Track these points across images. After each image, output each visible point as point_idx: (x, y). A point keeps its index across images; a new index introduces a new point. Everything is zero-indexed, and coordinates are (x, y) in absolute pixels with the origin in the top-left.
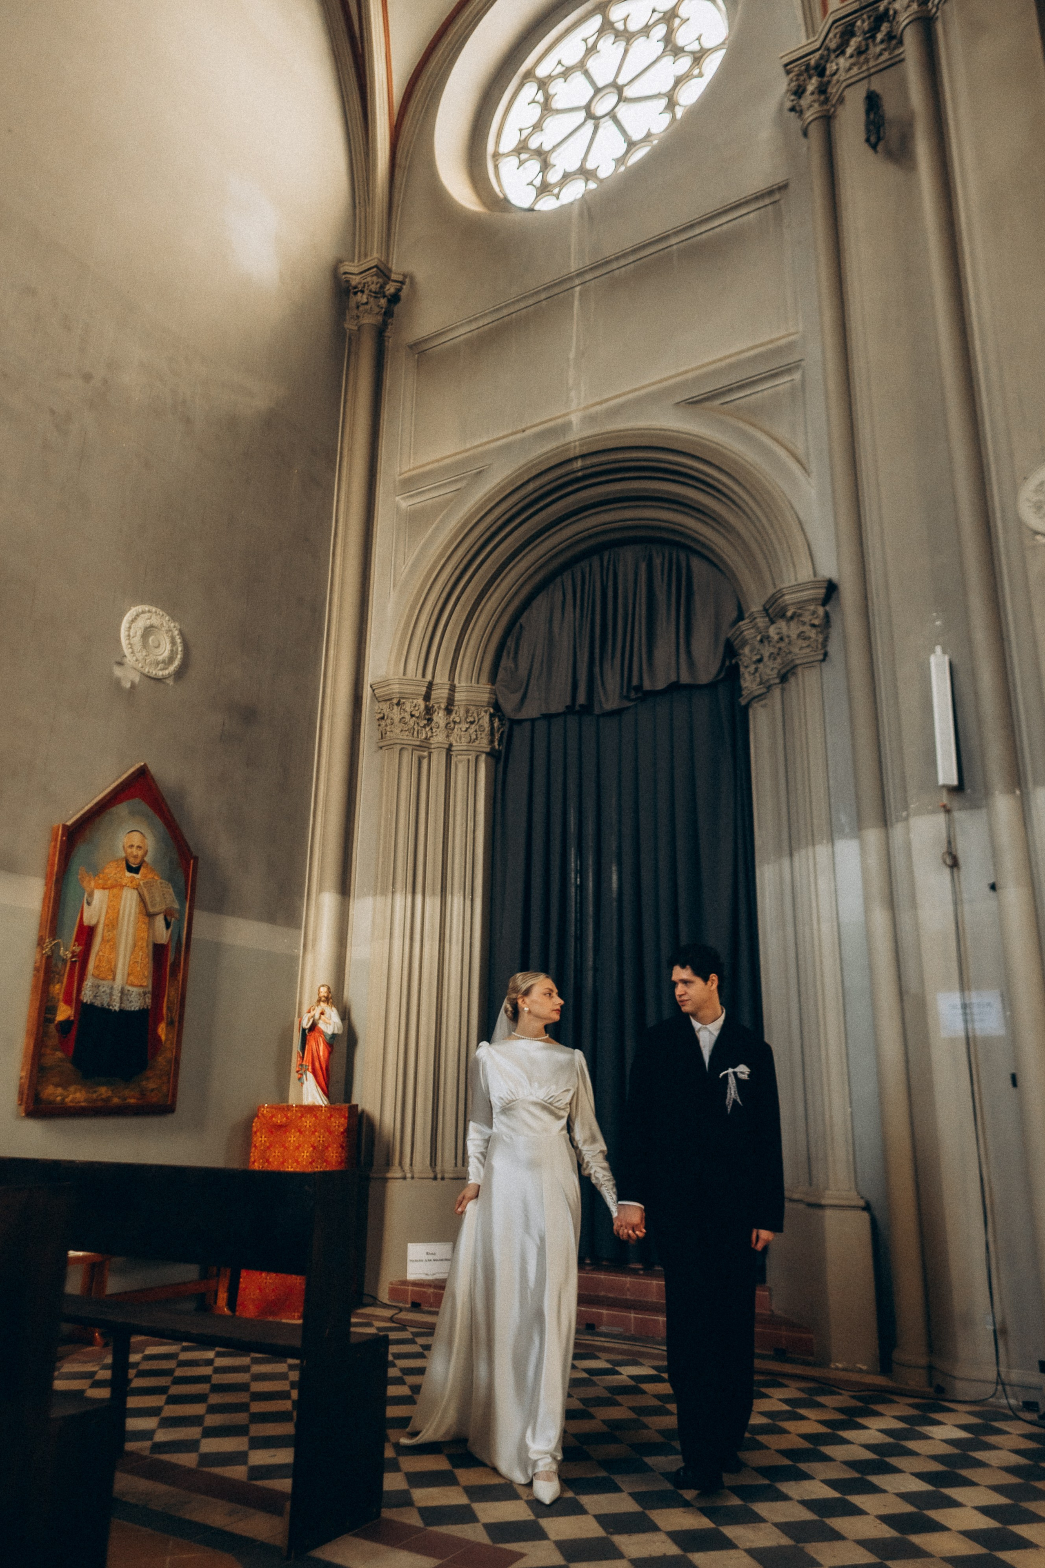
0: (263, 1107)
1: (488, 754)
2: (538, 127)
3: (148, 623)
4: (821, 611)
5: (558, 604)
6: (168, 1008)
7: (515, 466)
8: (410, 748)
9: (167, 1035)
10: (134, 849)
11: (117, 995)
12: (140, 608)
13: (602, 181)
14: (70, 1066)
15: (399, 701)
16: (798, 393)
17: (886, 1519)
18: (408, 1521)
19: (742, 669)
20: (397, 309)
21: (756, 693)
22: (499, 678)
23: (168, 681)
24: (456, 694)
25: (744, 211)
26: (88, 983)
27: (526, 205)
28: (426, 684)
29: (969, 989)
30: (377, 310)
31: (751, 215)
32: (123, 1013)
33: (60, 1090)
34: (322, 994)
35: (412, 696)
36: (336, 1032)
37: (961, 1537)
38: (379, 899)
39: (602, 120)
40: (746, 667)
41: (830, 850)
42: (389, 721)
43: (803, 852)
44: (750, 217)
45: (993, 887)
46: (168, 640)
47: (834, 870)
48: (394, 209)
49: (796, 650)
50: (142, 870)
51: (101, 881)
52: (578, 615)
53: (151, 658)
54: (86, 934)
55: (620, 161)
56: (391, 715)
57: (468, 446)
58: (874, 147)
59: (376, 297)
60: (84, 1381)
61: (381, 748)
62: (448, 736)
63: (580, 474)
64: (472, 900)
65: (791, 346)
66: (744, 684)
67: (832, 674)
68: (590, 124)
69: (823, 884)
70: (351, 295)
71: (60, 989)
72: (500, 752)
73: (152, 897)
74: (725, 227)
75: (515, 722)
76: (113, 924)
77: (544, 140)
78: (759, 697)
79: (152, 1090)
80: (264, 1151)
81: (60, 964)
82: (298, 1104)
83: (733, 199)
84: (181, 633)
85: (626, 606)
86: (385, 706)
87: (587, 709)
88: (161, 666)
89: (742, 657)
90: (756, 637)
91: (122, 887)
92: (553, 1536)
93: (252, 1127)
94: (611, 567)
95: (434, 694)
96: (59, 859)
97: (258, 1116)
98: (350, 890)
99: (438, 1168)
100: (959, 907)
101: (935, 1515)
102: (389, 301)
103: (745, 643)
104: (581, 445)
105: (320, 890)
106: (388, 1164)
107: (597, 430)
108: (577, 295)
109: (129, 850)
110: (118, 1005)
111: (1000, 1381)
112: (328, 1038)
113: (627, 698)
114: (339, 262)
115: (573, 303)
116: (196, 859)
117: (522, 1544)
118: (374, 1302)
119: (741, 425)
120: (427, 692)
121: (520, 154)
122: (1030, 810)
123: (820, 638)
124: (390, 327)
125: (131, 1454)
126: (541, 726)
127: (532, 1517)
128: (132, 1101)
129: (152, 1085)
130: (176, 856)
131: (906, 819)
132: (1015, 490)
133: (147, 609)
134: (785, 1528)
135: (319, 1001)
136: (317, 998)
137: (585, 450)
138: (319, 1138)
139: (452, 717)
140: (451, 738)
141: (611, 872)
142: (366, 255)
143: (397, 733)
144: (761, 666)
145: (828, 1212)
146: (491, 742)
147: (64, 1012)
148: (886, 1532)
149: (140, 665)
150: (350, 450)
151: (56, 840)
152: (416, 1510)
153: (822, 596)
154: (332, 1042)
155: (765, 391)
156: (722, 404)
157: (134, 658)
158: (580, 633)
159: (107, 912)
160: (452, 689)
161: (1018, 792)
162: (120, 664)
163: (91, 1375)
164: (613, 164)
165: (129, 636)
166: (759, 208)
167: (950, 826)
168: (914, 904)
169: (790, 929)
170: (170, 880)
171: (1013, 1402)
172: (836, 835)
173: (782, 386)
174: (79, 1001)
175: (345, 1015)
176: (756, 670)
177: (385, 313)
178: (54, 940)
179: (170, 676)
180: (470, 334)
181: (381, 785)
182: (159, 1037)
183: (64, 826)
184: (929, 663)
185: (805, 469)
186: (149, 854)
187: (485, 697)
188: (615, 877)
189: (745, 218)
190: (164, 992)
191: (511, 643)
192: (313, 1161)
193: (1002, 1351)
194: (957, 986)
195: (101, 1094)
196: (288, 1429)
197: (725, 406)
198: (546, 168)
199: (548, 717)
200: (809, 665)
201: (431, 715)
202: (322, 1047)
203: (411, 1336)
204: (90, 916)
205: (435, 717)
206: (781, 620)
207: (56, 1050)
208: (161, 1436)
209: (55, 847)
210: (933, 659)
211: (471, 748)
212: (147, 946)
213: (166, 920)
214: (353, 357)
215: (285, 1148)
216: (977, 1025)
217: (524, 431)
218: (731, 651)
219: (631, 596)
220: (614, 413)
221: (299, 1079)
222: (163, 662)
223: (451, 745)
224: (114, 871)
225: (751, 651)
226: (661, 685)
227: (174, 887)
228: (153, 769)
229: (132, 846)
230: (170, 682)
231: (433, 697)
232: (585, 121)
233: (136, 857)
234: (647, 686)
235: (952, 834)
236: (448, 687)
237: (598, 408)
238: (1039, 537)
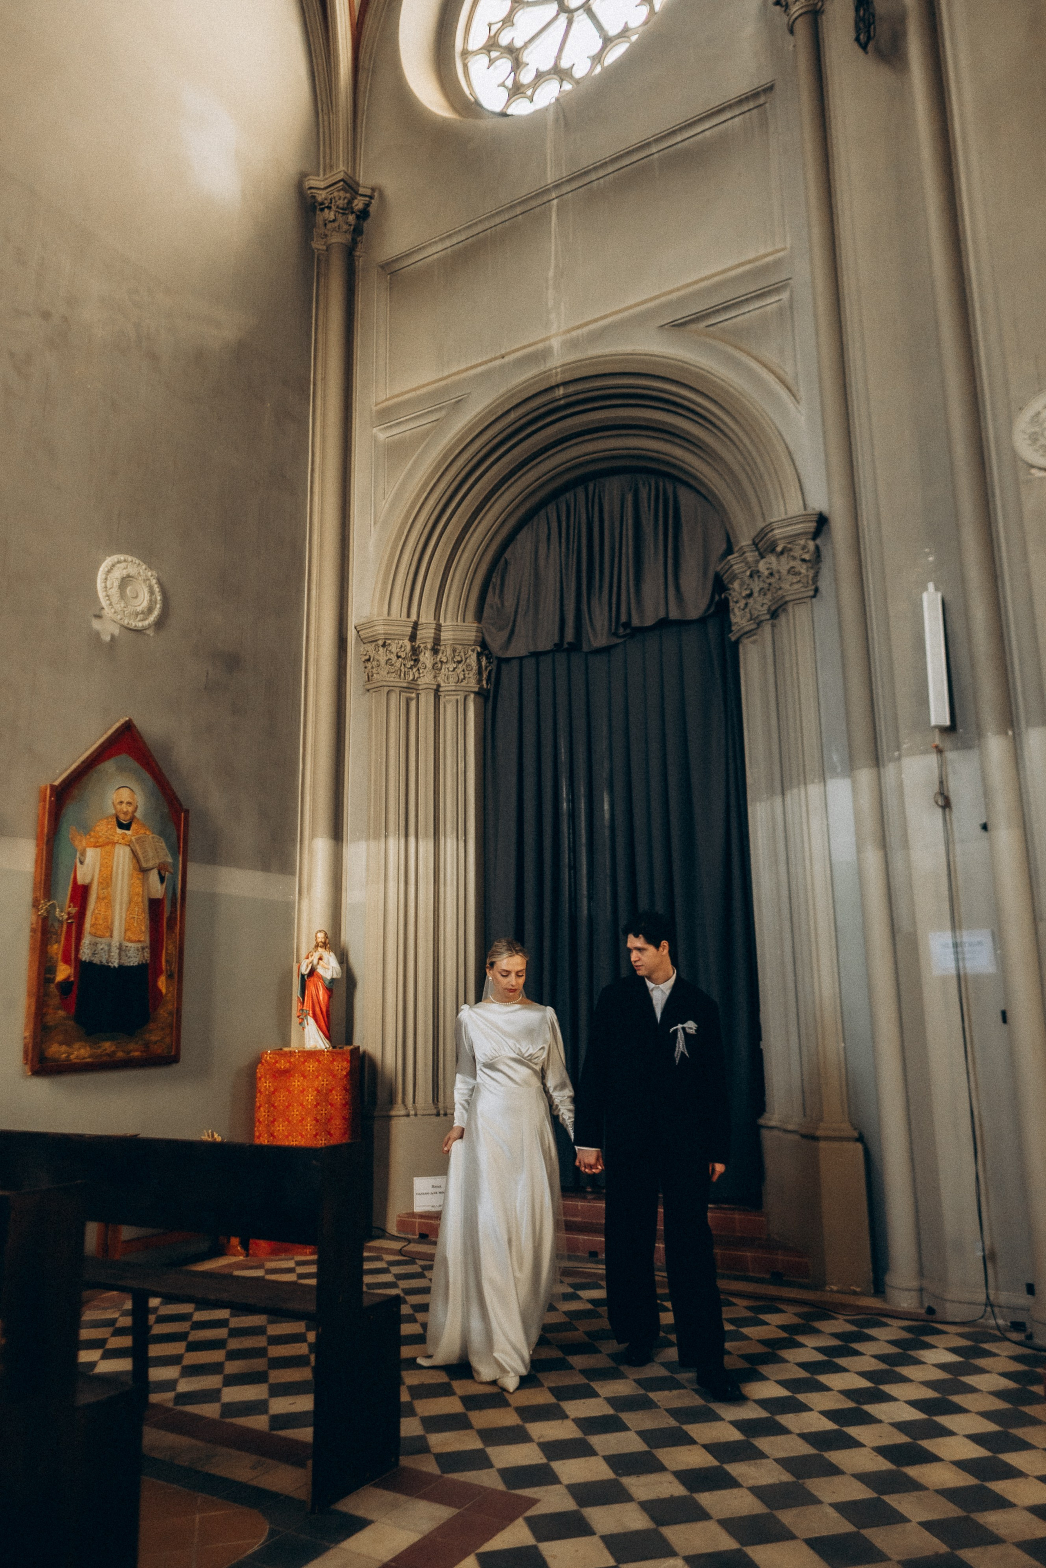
0: (266, 1053)
1: (476, 693)
2: (508, 21)
3: (125, 573)
4: (811, 545)
5: (543, 536)
6: (167, 961)
7: (495, 396)
8: (398, 690)
9: (167, 988)
10: (124, 805)
11: (115, 952)
12: (115, 558)
13: (578, 82)
14: (72, 1023)
15: (385, 642)
16: (786, 313)
17: (882, 1451)
18: (424, 1469)
19: (731, 604)
20: (366, 225)
21: (747, 629)
22: (485, 614)
23: (148, 632)
24: (442, 634)
25: (728, 115)
26: (86, 940)
27: (498, 109)
28: (411, 625)
29: (960, 928)
30: (345, 227)
31: (736, 119)
32: (123, 970)
33: (64, 1048)
34: (319, 940)
35: (398, 637)
36: (335, 976)
37: (954, 1468)
38: (373, 844)
39: (576, 14)
40: (737, 602)
41: (822, 788)
42: (375, 663)
43: (795, 791)
44: (735, 122)
45: (985, 827)
46: (146, 590)
47: (826, 811)
48: (360, 115)
49: (786, 586)
50: (134, 826)
51: (92, 840)
52: (563, 550)
53: (130, 609)
54: (81, 894)
55: (597, 59)
56: (377, 657)
57: (446, 374)
58: (864, 47)
59: (343, 214)
60: (104, 1329)
61: (368, 690)
62: (435, 677)
63: (562, 402)
64: (465, 841)
65: (778, 263)
66: (734, 619)
67: (823, 609)
68: (563, 18)
69: (816, 824)
70: (318, 212)
71: (58, 948)
72: (488, 691)
73: (145, 852)
74: (708, 133)
75: (501, 661)
76: (107, 881)
77: (514, 36)
78: (749, 633)
79: (155, 1043)
80: (269, 1096)
81: (56, 924)
82: (301, 1049)
83: (716, 102)
84: (159, 582)
85: (612, 535)
86: (370, 648)
87: (575, 647)
88: (140, 617)
89: (731, 592)
90: (745, 572)
91: (114, 844)
92: (565, 1480)
93: (256, 1073)
94: (597, 500)
95: (420, 634)
96: (49, 821)
97: (261, 1062)
98: (342, 835)
99: (441, 1105)
100: (951, 846)
101: (928, 1444)
102: (358, 217)
103: (734, 577)
104: (563, 372)
105: (313, 836)
106: (391, 1101)
107: (578, 356)
108: (554, 209)
109: (118, 807)
110: (117, 961)
111: (989, 1303)
112: (327, 982)
113: (615, 634)
114: (303, 176)
115: (551, 217)
116: (187, 812)
117: (536, 1489)
118: (383, 1234)
119: (730, 350)
120: (412, 632)
121: (489, 51)
122: (1022, 749)
123: (811, 573)
124: (360, 246)
125: (155, 1406)
126: (529, 664)
127: (544, 1461)
128: (137, 1054)
129: (154, 1038)
130: (166, 810)
131: (899, 759)
132: (1010, 422)
133: (122, 558)
134: (785, 1463)
135: (317, 946)
136: (314, 943)
137: (568, 377)
138: (322, 1082)
139: (439, 657)
140: (439, 679)
141: (603, 801)
142: (331, 167)
143: (383, 675)
144: (751, 601)
145: (822, 1144)
146: (479, 681)
147: (63, 972)
148: (883, 1465)
149: (119, 617)
150: (324, 379)
151: (45, 801)
152: (432, 1457)
153: (813, 530)
154: (331, 987)
155: (751, 312)
156: (707, 326)
157: (113, 610)
158: (567, 569)
159: (100, 870)
160: (438, 628)
161: (1010, 733)
162: (99, 617)
163: (111, 1323)
164: (588, 63)
165: (106, 587)
166: (743, 113)
167: (942, 765)
168: (906, 845)
169: (782, 868)
170: (162, 833)
171: (1001, 1322)
172: (827, 775)
173: (769, 307)
174: (78, 961)
175: (343, 958)
176: (746, 604)
177: (354, 230)
178: (49, 901)
179: (150, 626)
180: (442, 253)
181: (370, 730)
182: (160, 991)
183: (52, 786)
184: (921, 600)
185: (794, 396)
186: (139, 810)
187: (472, 635)
188: (606, 807)
189: (730, 122)
190: (162, 946)
191: (496, 579)
192: (318, 1104)
193: (990, 1272)
194: (948, 923)
195: (105, 1050)
196: (304, 1374)
197: (711, 328)
198: (518, 68)
199: (536, 655)
200: (799, 601)
201: (418, 655)
202: (321, 992)
203: (420, 1270)
204: (83, 875)
205: (422, 658)
206: (770, 555)
207: (58, 1009)
208: (185, 1386)
209: (44, 808)
210: (925, 596)
211: (458, 688)
212: (143, 902)
213: (160, 874)
214: (322, 280)
215: (290, 1092)
216: (968, 965)
217: (503, 357)
218: (720, 585)
219: (617, 524)
220: (596, 337)
221: (300, 1023)
222: (143, 612)
223: (439, 686)
224: (105, 829)
225: (742, 584)
226: (649, 622)
227: (167, 841)
228: (138, 723)
229: (121, 802)
230: (151, 633)
231: (418, 637)
232: (558, 14)
233: (126, 813)
234: (636, 622)
235: (944, 773)
236: (434, 626)
237: (579, 332)
238: (1033, 471)
